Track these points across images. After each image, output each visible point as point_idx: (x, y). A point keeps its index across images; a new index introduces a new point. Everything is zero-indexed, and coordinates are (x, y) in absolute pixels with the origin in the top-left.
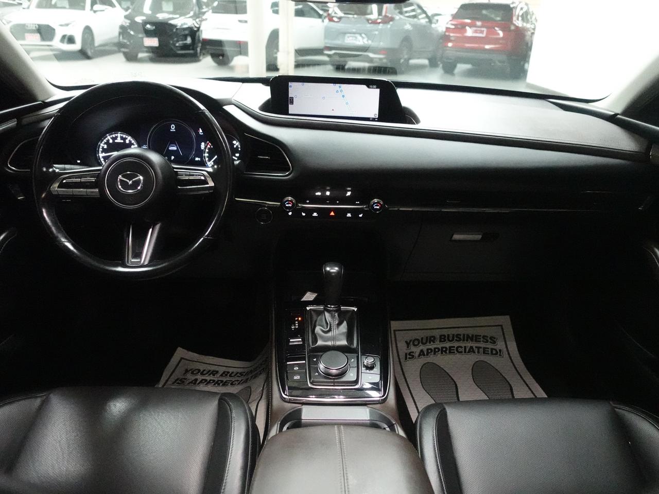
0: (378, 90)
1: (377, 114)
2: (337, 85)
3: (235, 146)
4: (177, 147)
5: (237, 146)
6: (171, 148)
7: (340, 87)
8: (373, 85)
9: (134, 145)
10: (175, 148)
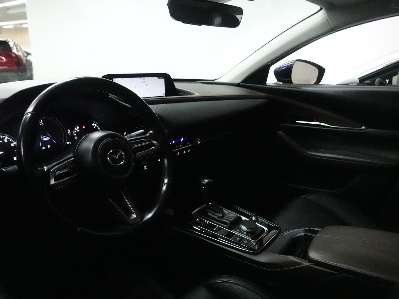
0: (163, 80)
1: (165, 93)
2: (142, 78)
3: (95, 127)
4: (50, 137)
5: (96, 127)
6: (45, 139)
7: (144, 79)
8: (161, 76)
9: (13, 143)
10: (48, 139)
